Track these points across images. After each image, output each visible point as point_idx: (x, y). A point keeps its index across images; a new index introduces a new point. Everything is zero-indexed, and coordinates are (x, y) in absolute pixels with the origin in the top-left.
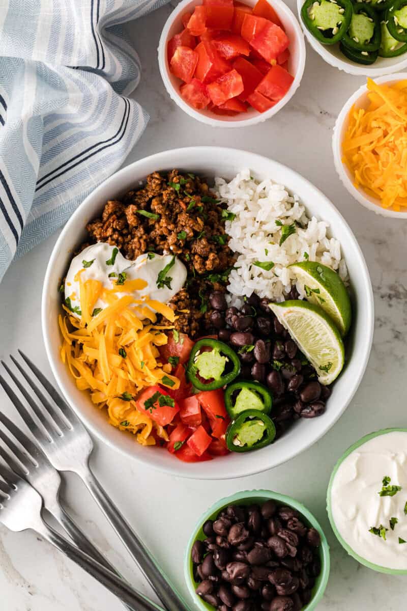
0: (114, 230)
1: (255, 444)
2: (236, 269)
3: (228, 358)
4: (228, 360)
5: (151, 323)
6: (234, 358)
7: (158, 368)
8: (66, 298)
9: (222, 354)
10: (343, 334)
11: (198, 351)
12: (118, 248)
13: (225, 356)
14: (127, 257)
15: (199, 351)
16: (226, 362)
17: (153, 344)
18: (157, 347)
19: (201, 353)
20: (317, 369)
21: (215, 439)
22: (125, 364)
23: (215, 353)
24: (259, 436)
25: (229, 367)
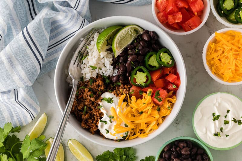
0: (93, 123)
1: (170, 56)
2: (103, 74)
3: (137, 71)
4: (138, 71)
5: (127, 104)
6: (137, 69)
7: (145, 98)
8: (122, 138)
9: (136, 74)
10: (122, 27)
11: (136, 84)
12: (100, 120)
13: (136, 72)
14: (102, 117)
17: (136, 101)
19: (137, 82)
20: (138, 35)
21: (170, 72)
22: (145, 111)
23: (136, 77)
24: (166, 55)
25: (141, 70)
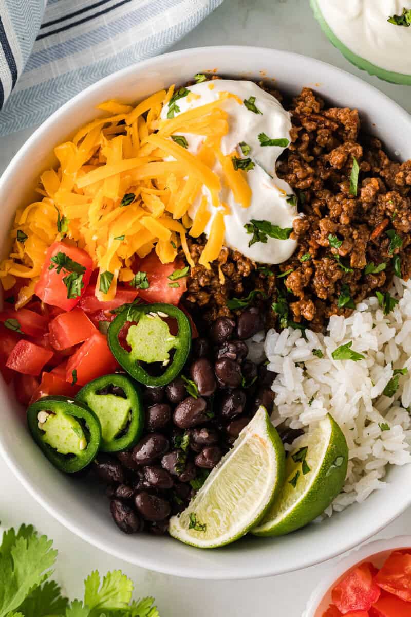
0: (314, 133)
1: (48, 445)
2: (304, 336)
3: (169, 364)
4: (165, 364)
5: (188, 230)
6: (171, 372)
7: (123, 261)
8: (188, 88)
9: (172, 352)
10: (257, 531)
11: (166, 313)
12: (288, 146)
13: (171, 359)
14: (279, 163)
15: (166, 316)
16: (161, 363)
17: (155, 244)
18: (153, 250)
19: (164, 319)
20: (187, 511)
21: (39, 379)
22: (113, 209)
23: (171, 341)
24: (64, 449)
25: (155, 369)
